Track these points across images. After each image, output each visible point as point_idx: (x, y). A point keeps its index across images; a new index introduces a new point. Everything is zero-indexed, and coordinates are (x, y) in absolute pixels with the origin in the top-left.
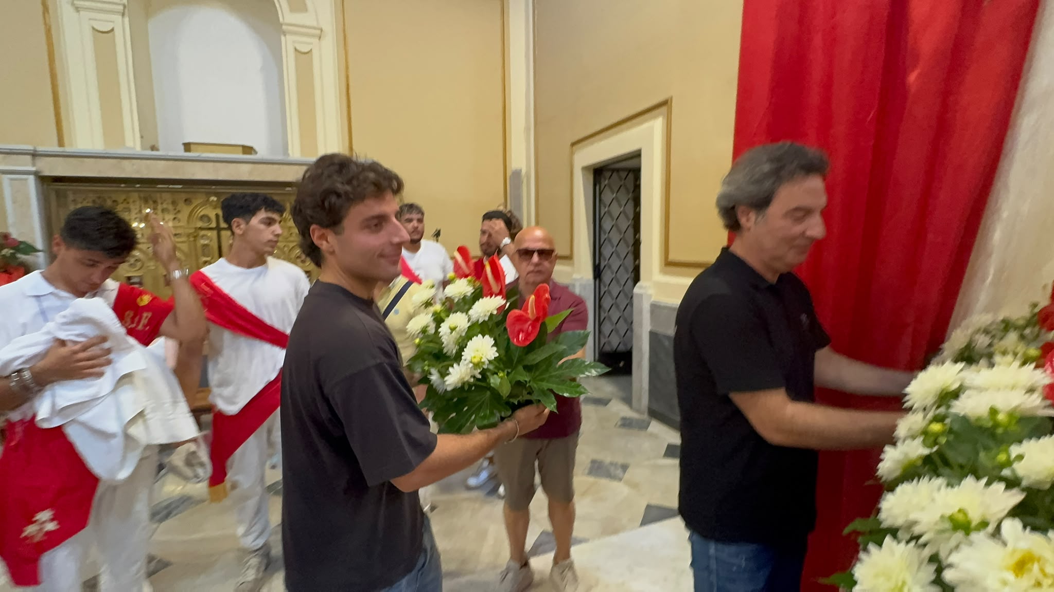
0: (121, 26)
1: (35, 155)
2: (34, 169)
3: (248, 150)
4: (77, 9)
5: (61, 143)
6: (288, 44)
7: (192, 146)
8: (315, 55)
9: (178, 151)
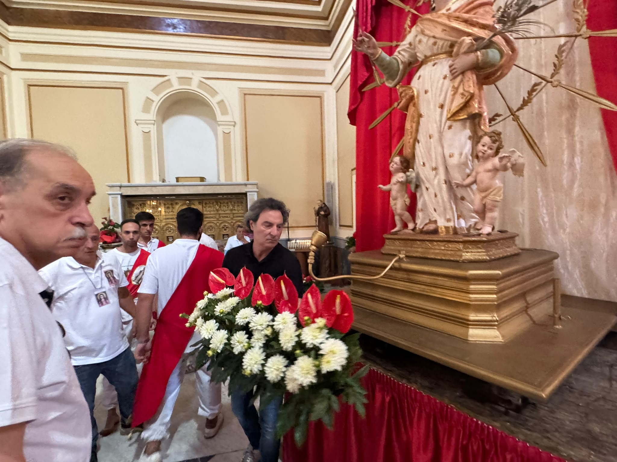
0: (153, 129)
1: (121, 187)
2: (120, 192)
3: (202, 179)
4: (137, 124)
5: (129, 181)
6: (220, 129)
7: (179, 179)
8: (232, 134)
9: (174, 182)
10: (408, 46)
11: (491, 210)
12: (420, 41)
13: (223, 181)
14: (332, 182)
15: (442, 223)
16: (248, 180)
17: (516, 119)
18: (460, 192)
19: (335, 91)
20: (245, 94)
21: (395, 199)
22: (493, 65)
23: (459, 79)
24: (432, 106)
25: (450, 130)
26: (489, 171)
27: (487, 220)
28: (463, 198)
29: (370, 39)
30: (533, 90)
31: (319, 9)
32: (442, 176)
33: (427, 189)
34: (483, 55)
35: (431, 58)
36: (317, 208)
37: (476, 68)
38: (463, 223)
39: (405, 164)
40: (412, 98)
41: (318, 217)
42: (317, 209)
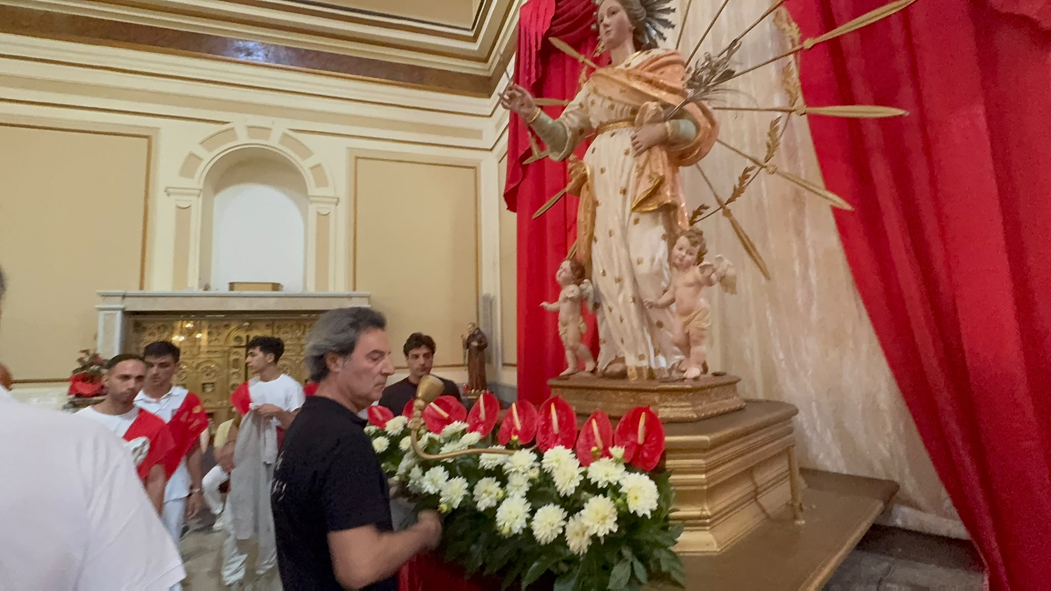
0: (196, 204)
1: (124, 296)
2: (122, 306)
3: (276, 287)
4: (169, 195)
5: (141, 288)
6: (313, 209)
7: (236, 285)
8: (332, 216)
9: (225, 290)
10: (578, 107)
11: (697, 343)
12: (593, 103)
13: (311, 289)
14: (492, 295)
15: (631, 362)
16: (354, 289)
17: (727, 213)
18: (656, 316)
19: (497, 161)
20: (357, 158)
21: (565, 324)
22: (687, 141)
23: (645, 155)
24: (611, 191)
25: (637, 225)
26: (690, 285)
27: (692, 357)
28: (660, 325)
29: (524, 95)
30: (744, 177)
31: (475, 47)
32: (628, 291)
33: (610, 310)
34: (673, 126)
35: (608, 126)
36: (467, 336)
37: (666, 142)
38: (663, 362)
39: (578, 272)
40: (584, 178)
41: (468, 350)
42: (467, 338)
